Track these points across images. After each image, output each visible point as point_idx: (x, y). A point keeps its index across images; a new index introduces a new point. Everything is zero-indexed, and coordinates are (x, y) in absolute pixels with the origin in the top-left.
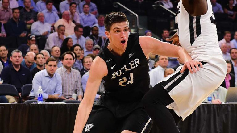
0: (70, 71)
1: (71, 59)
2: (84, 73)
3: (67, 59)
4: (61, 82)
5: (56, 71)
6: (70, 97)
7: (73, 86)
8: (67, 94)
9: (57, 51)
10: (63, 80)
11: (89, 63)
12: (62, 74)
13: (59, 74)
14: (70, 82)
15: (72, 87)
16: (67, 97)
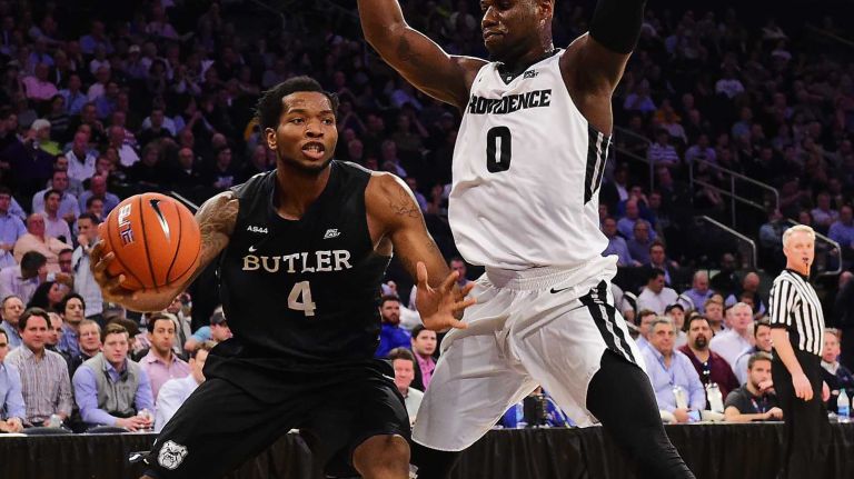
0: (43, 355)
1: (43, 329)
2: (80, 363)
3: (34, 329)
4: (20, 385)
5: (6, 357)
6: (41, 419)
7: (50, 392)
8: (36, 413)
9: (17, 309)
10: (24, 380)
11: (91, 336)
12: (22, 365)
13: (15, 367)
14: (42, 384)
15: (47, 395)
16: (36, 420)
